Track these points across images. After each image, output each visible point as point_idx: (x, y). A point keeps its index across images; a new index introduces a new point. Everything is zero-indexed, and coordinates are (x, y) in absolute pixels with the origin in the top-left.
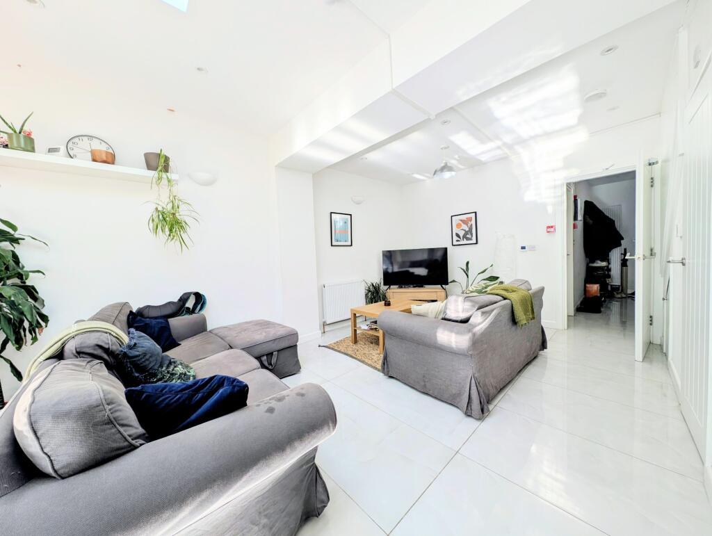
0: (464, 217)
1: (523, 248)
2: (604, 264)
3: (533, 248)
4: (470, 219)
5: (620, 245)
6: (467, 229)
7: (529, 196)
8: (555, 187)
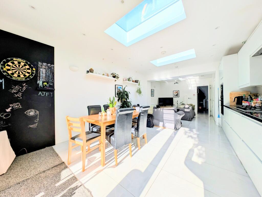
0: (176, 91)
1: (189, 98)
2: (202, 102)
3: (191, 98)
4: (178, 92)
5: (205, 98)
6: (177, 94)
7: (190, 88)
8: (195, 87)
